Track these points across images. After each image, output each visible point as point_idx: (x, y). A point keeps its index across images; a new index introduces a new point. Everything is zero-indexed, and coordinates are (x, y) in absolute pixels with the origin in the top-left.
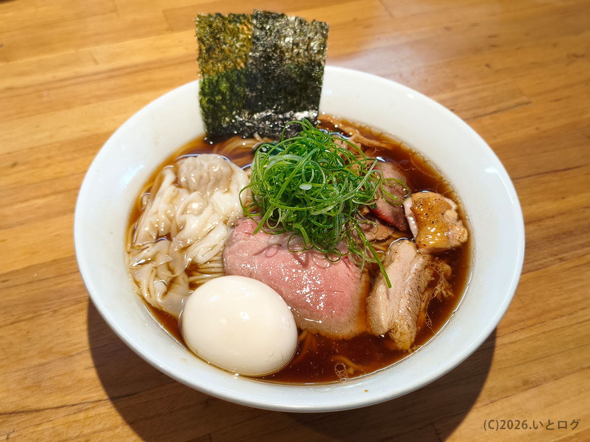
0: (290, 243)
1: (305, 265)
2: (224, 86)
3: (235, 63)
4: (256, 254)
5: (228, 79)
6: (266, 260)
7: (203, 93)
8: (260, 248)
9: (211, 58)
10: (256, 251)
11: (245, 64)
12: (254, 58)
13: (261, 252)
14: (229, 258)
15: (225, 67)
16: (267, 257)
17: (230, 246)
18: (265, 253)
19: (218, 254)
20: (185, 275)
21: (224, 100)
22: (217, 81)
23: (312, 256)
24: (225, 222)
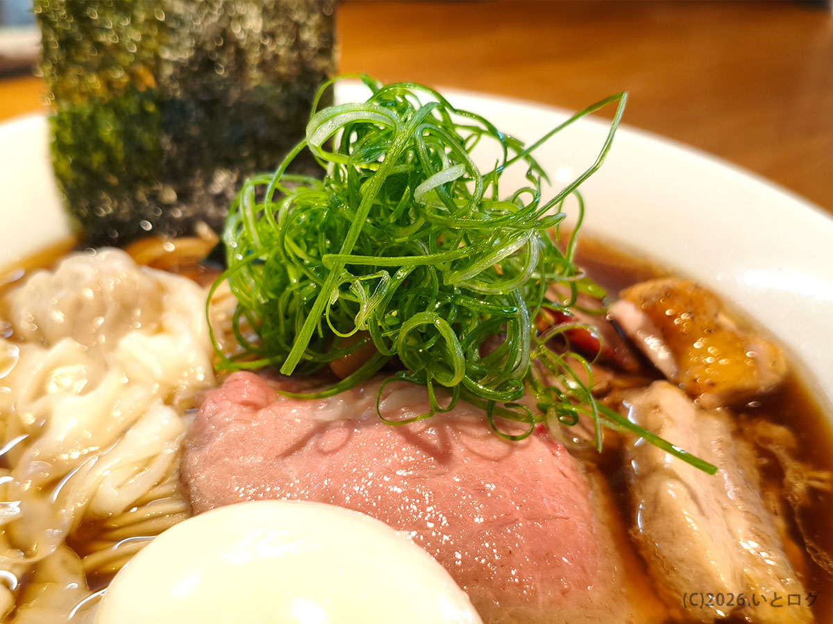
0: (381, 406)
1: (443, 456)
2: (108, 129)
3: (133, 76)
4: (287, 453)
5: (118, 112)
6: (324, 464)
7: (59, 147)
8: (294, 435)
9: (75, 63)
10: (282, 445)
11: (157, 77)
12: (177, 64)
13: (300, 445)
14: (203, 478)
15: (109, 84)
16: (324, 453)
17: (200, 446)
18: (316, 445)
19: (163, 479)
20: (68, 555)
21: (110, 163)
22: (92, 118)
23: (456, 431)
24: (168, 401)
